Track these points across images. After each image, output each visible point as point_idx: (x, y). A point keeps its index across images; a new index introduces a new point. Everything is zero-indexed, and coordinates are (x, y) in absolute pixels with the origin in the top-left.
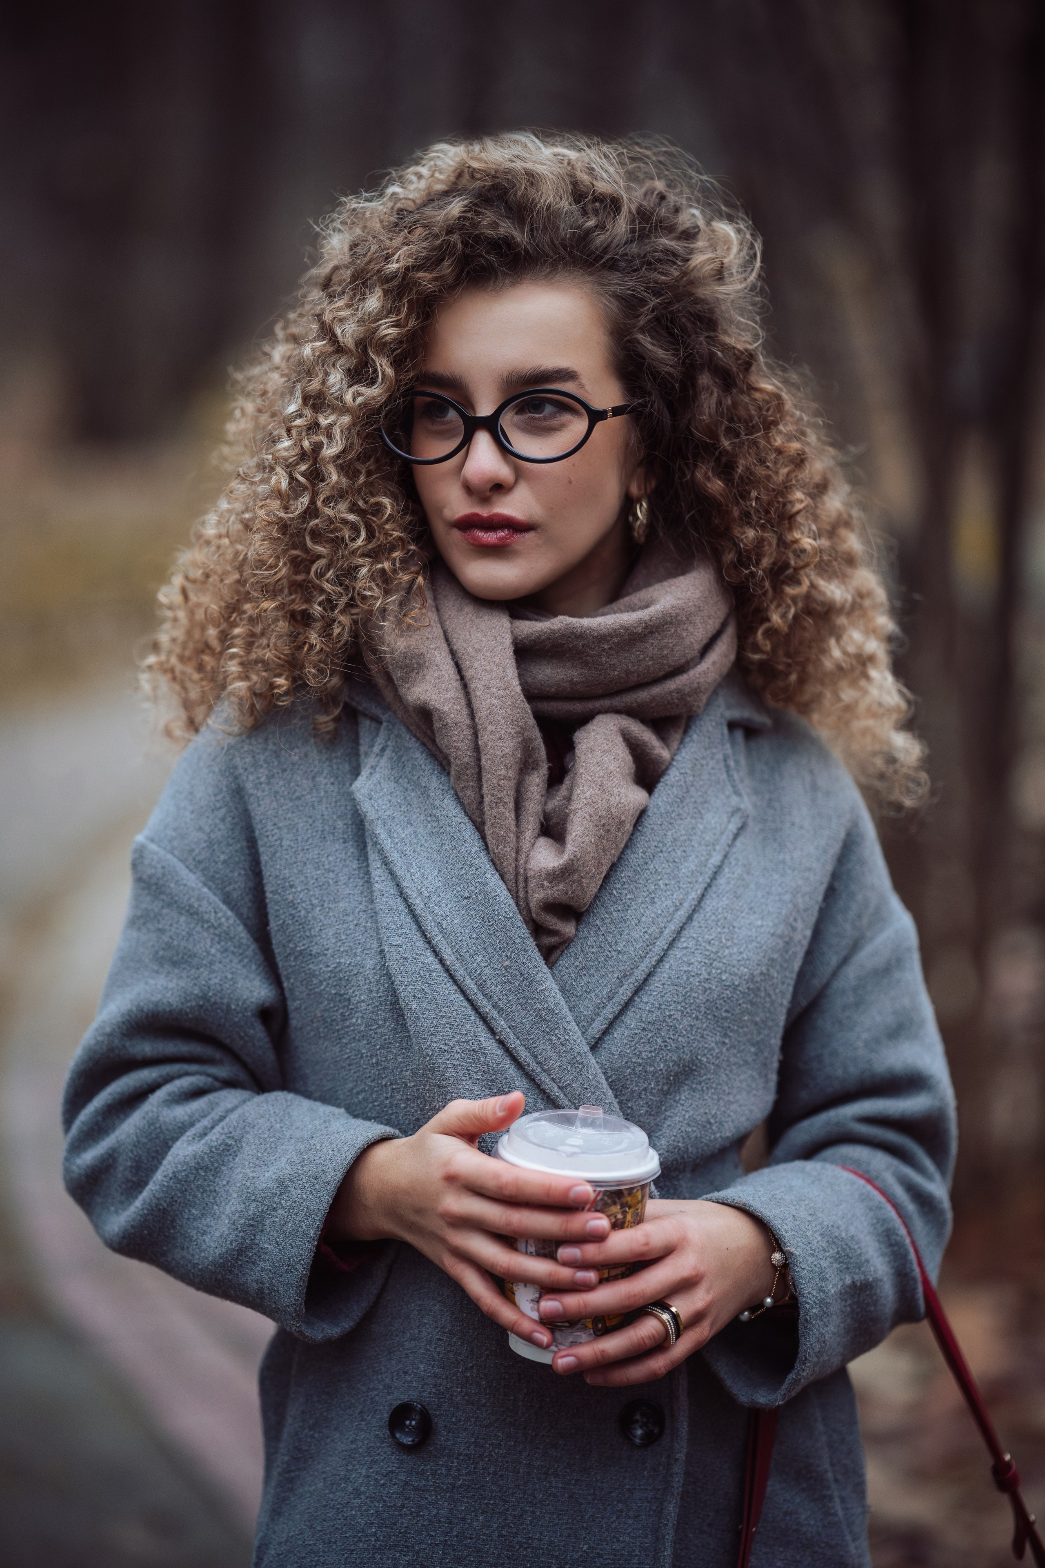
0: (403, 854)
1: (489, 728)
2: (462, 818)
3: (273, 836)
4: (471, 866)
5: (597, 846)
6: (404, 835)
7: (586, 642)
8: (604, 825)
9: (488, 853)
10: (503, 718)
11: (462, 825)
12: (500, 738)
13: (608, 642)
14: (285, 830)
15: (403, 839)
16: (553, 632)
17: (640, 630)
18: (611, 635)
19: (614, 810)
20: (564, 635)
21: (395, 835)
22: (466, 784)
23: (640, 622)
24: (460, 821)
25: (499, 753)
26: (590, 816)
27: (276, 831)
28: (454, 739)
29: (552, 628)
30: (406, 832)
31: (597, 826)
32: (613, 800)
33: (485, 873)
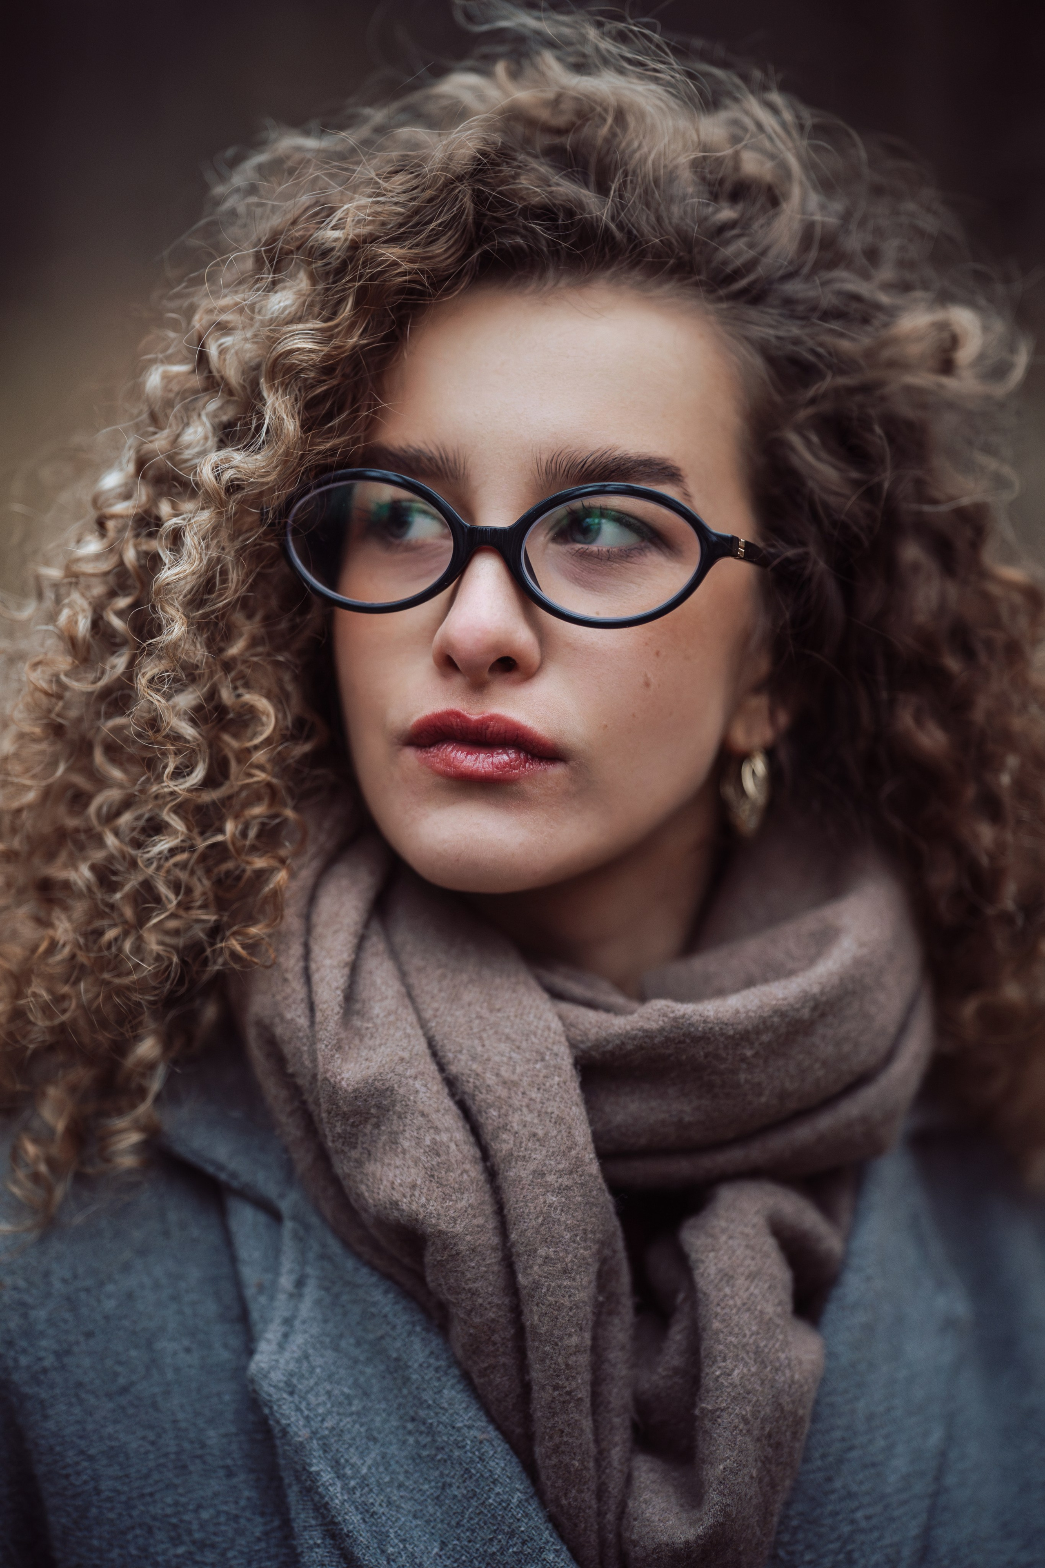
0: (367, 1512)
1: (542, 1252)
2: (483, 1430)
3: (78, 1474)
4: (512, 1534)
5: (760, 1481)
6: (364, 1470)
7: (710, 1048)
8: (770, 1435)
9: (543, 1504)
10: (568, 1228)
11: (486, 1447)
12: (565, 1271)
13: (752, 1044)
14: (104, 1461)
15: (364, 1478)
16: (649, 1034)
17: (806, 1013)
18: (758, 1031)
19: (785, 1400)
20: (667, 1039)
21: (348, 1471)
22: (492, 1361)
23: (806, 997)
24: (481, 1436)
25: (566, 1301)
26: (746, 1421)
27: (85, 1464)
28: (469, 1275)
29: (647, 1026)
30: (369, 1462)
31: (758, 1440)
32: (780, 1378)
33: (541, 1550)
